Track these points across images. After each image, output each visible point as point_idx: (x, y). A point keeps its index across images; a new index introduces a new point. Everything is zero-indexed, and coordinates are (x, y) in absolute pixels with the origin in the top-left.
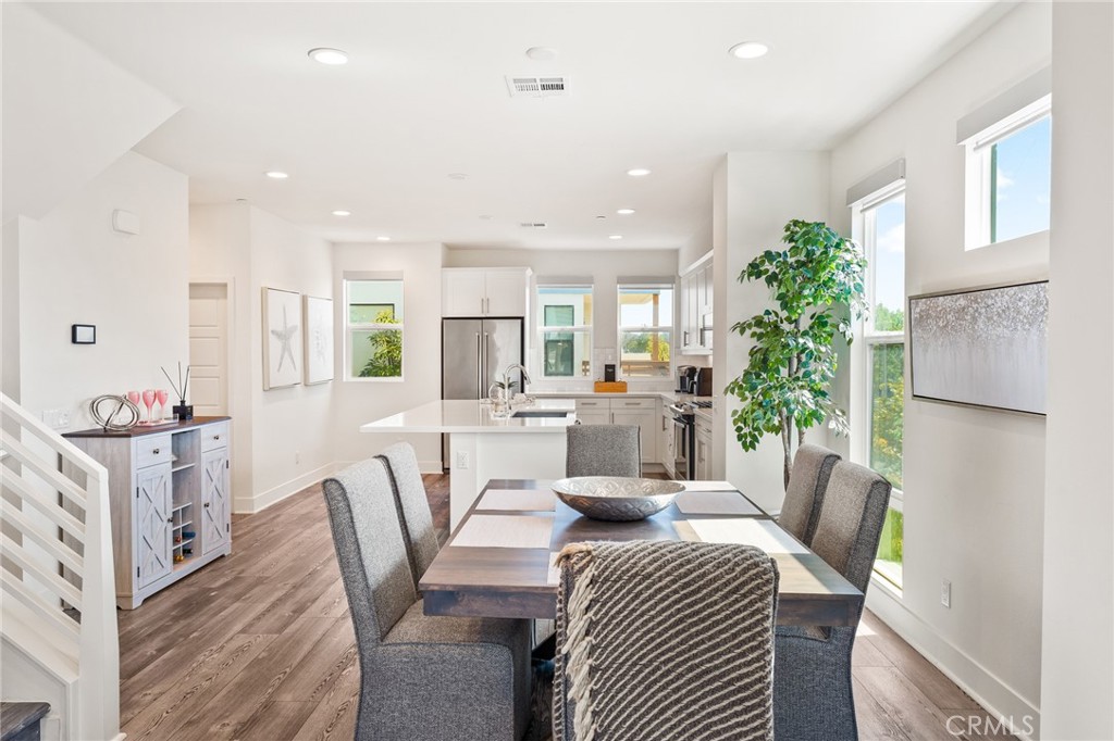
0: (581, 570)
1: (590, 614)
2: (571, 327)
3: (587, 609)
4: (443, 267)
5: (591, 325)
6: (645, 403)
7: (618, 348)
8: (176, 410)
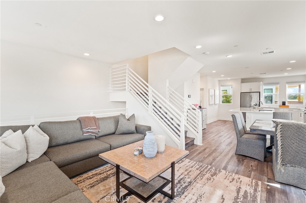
0: (279, 124)
1: (281, 129)
2: (272, 94)
3: (280, 129)
4: (241, 83)
5: (278, 93)
6: (295, 110)
7: (286, 98)
8: (199, 107)
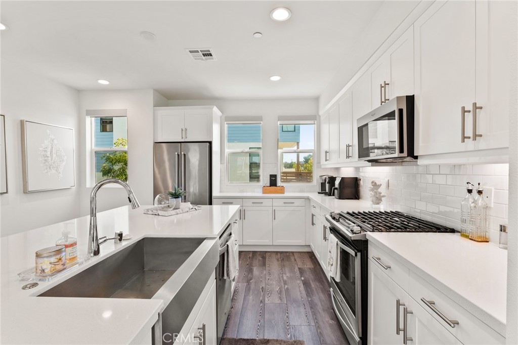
4: (154, 106)
6: (298, 202)
7: (279, 163)
